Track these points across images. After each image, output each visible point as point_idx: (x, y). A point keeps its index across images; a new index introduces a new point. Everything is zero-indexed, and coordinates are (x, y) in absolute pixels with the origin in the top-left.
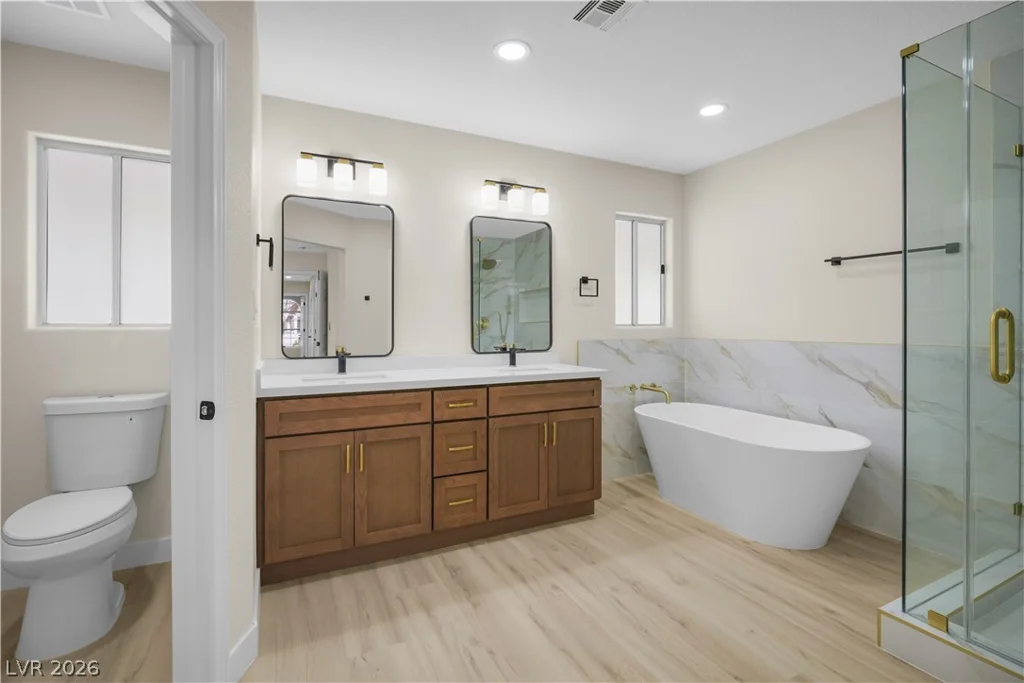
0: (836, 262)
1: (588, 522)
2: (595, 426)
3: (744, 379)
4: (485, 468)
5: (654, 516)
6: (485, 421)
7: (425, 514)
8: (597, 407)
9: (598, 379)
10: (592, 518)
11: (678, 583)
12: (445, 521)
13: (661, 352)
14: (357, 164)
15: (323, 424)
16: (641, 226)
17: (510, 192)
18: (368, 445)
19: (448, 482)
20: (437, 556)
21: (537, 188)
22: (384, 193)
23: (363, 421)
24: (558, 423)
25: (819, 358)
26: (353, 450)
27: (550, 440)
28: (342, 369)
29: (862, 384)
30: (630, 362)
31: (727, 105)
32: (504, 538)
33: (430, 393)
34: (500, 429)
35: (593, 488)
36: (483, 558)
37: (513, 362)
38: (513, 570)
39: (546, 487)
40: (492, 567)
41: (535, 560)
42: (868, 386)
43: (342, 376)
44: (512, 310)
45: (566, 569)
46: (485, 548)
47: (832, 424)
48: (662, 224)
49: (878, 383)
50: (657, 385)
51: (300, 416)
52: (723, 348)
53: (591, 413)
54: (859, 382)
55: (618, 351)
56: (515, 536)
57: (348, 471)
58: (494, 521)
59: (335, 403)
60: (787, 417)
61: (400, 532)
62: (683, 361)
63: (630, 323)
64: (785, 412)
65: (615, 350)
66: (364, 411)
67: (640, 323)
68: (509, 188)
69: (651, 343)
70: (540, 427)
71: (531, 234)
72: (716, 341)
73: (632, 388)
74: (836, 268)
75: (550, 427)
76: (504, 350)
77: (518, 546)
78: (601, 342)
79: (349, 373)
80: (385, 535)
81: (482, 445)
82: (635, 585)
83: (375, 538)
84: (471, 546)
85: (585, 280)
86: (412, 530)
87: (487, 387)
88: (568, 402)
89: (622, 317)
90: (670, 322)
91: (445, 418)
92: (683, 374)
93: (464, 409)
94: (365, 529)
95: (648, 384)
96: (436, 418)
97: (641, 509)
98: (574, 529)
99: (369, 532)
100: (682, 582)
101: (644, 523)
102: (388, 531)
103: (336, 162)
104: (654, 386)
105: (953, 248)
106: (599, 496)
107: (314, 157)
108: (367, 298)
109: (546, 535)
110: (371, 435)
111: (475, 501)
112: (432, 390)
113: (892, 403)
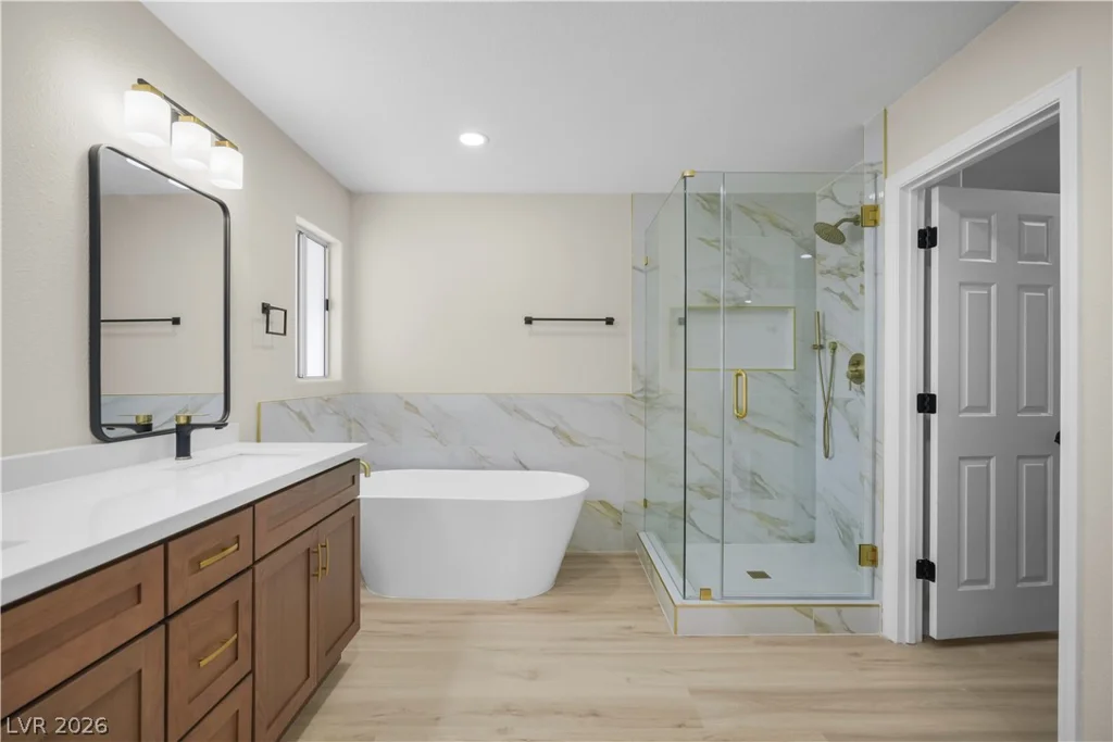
0: (529, 321)
2: (354, 528)
3: (435, 436)
4: (250, 668)
6: (250, 573)
8: (356, 499)
9: (356, 459)
16: (309, 243)
17: (181, 122)
21: (221, 138)
24: (328, 537)
25: (513, 408)
29: (550, 428)
30: (312, 431)
31: (488, 139)
33: (162, 550)
34: (269, 579)
35: (354, 620)
37: (184, 450)
39: (316, 649)
42: (554, 430)
47: (525, 468)
48: (326, 246)
52: (407, 403)
53: (352, 510)
54: (547, 427)
55: (300, 415)
60: (483, 468)
64: (481, 463)
65: (297, 411)
67: (308, 375)
68: (181, 116)
69: (326, 403)
70: (309, 553)
72: (397, 395)
74: (529, 326)
78: (283, 404)
81: (246, 624)
85: (266, 308)
87: (251, 505)
90: (336, 373)
91: (189, 597)
93: (220, 563)
105: (610, 321)
106: (358, 627)
112: (165, 542)
113: (572, 442)
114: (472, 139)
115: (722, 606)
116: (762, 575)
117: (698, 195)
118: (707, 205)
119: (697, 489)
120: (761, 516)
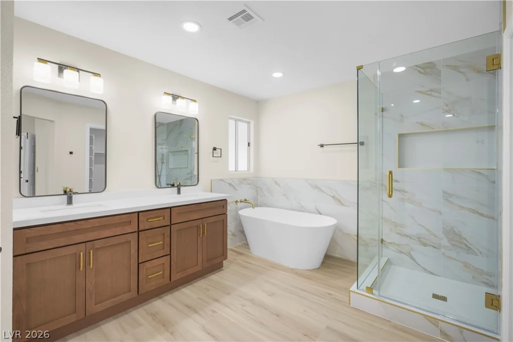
0: (322, 146)
1: (221, 272)
2: (224, 223)
3: (285, 195)
4: (169, 253)
5: (252, 264)
6: (169, 227)
7: (134, 286)
8: (225, 214)
9: (225, 200)
10: (223, 270)
11: (270, 296)
12: (145, 287)
13: (249, 184)
14: (80, 71)
15: (62, 241)
16: (240, 123)
17: (177, 100)
18: (96, 250)
19: (148, 265)
20: (140, 309)
21: (192, 100)
22: (101, 92)
23: (91, 236)
24: (207, 224)
25: (315, 186)
26: (85, 255)
27: (203, 233)
28: (70, 202)
30: (235, 189)
31: (284, 74)
32: (179, 290)
33: (137, 214)
34: (177, 231)
35: (223, 255)
36: (170, 304)
37: (179, 192)
38: (188, 307)
39: (201, 258)
40: (176, 308)
41: (198, 298)
42: (333, 197)
43: (70, 206)
44: (165, 161)
45: (217, 301)
46: (169, 298)
47: (320, 213)
48: (249, 123)
49: (337, 196)
50: (247, 199)
51: (43, 238)
52: (275, 181)
53: (222, 217)
54: (330, 196)
55: (230, 184)
56: (185, 287)
57: (81, 268)
58: (174, 281)
59: (72, 227)
60: (303, 211)
61: (117, 300)
62: (258, 187)
63: (234, 170)
64: (302, 209)
65: (228, 183)
66: (93, 229)
67: (239, 170)
68: (178, 98)
69: (243, 180)
70: (198, 227)
71: (177, 121)
72: (272, 178)
73: (236, 202)
74: (322, 148)
75: (203, 226)
76: (173, 185)
77: (188, 293)
78: (222, 180)
79: (75, 204)
80: (108, 304)
81: (167, 240)
82: (252, 301)
83: (100, 307)
84: (160, 298)
85: (215, 149)
86: (125, 297)
87: (170, 208)
88: (211, 213)
89: (232, 168)
90: (252, 170)
91: (146, 228)
92: (257, 194)
93: (158, 221)
94: (94, 304)
95: (243, 199)
96: (141, 228)
97: (245, 261)
98: (214, 277)
99: (96, 304)
100: (271, 295)
101: (248, 268)
102: (109, 301)
103: (65, 68)
104: (246, 200)
105: (362, 143)
106: (226, 258)
107: (48, 63)
108: (71, 153)
109: (201, 284)
110: (98, 244)
111: (163, 273)
112: (138, 212)
113: (342, 204)
114: (278, 75)
115: (377, 300)
116: (444, 299)
117: (416, 66)
118: (422, 71)
119: (416, 239)
120: (466, 265)
